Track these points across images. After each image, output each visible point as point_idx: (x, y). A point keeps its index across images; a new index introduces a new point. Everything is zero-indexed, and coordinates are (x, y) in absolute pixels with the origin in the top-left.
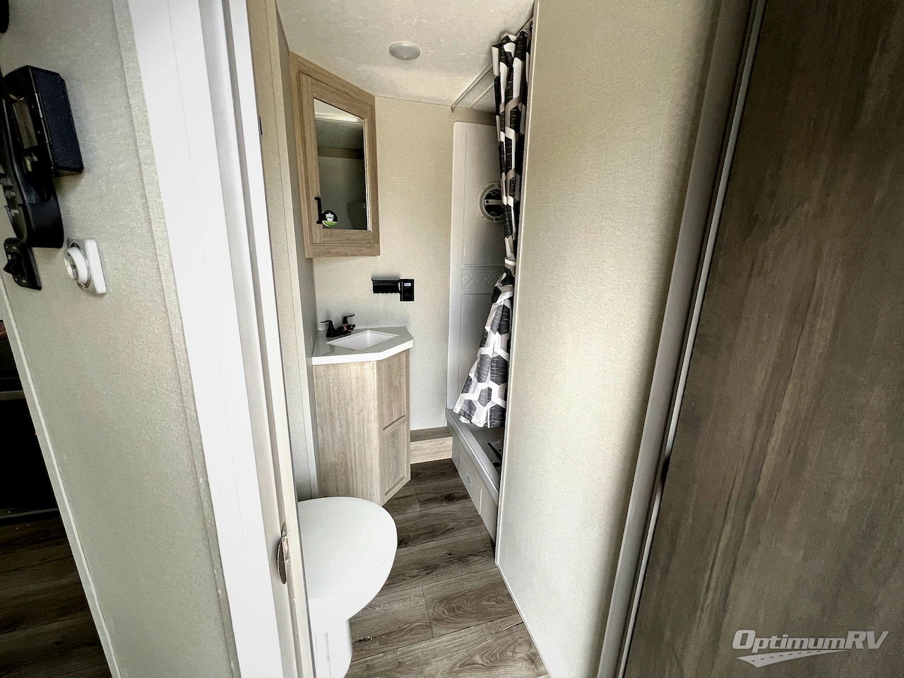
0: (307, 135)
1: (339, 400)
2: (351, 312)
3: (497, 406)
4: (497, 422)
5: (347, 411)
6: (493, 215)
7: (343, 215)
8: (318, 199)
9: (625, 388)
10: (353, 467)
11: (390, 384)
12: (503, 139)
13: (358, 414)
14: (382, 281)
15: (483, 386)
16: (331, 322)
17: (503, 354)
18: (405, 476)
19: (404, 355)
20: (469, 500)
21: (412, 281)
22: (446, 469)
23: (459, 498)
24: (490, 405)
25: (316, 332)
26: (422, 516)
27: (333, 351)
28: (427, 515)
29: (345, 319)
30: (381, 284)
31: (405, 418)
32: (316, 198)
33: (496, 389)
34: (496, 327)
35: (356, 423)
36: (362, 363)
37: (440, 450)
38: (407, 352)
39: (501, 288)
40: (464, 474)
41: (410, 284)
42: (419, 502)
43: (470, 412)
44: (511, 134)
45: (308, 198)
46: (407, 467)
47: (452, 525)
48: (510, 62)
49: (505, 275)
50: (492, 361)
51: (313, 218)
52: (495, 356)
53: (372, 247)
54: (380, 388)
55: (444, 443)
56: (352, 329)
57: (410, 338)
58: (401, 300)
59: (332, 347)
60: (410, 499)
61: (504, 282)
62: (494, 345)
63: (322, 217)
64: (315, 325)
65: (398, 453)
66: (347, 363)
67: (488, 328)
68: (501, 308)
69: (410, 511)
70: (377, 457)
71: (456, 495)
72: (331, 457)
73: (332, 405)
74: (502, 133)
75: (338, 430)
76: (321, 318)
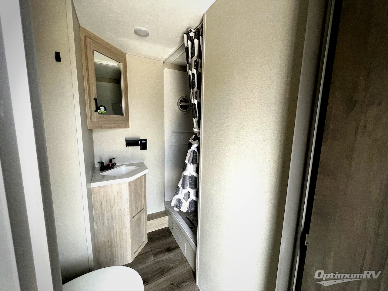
0: (90, 67)
1: (107, 206)
2: (114, 156)
3: (193, 200)
4: (193, 209)
5: (112, 211)
6: (183, 109)
7: (109, 108)
8: (96, 99)
9: (267, 192)
10: (116, 241)
11: (136, 193)
12: (191, 74)
13: (118, 212)
14: (130, 140)
15: (185, 191)
16: (102, 163)
17: (195, 174)
18: (145, 241)
19: (143, 177)
20: (179, 249)
21: (146, 140)
22: (166, 233)
23: (174, 249)
24: (189, 200)
25: (93, 169)
26: (155, 263)
27: (104, 178)
28: (158, 262)
29: (111, 160)
30: (130, 142)
31: (144, 210)
32: (94, 99)
33: (192, 192)
34: (190, 161)
35: (117, 217)
36: (120, 184)
37: (162, 223)
38: (145, 175)
39: (192, 142)
40: (176, 235)
41: (145, 142)
42: (153, 254)
43: (180, 205)
44: (195, 71)
45: (90, 99)
46: (146, 235)
47: (171, 266)
48: (193, 41)
49: (194, 136)
50: (190, 178)
51: (92, 108)
52: (191, 175)
53: (125, 123)
54: (130, 196)
55: (164, 219)
56: (115, 166)
57: (146, 168)
58: (140, 150)
59: (103, 176)
60: (148, 254)
61: (194, 139)
62: (190, 170)
63: (97, 109)
64: (94, 164)
65: (140, 229)
66: (112, 185)
67: (187, 162)
68: (193, 152)
69: (149, 261)
70: (129, 234)
71: (172, 247)
72: (102, 238)
73: (103, 209)
74: (190, 71)
75: (107, 222)
76: (97, 160)
